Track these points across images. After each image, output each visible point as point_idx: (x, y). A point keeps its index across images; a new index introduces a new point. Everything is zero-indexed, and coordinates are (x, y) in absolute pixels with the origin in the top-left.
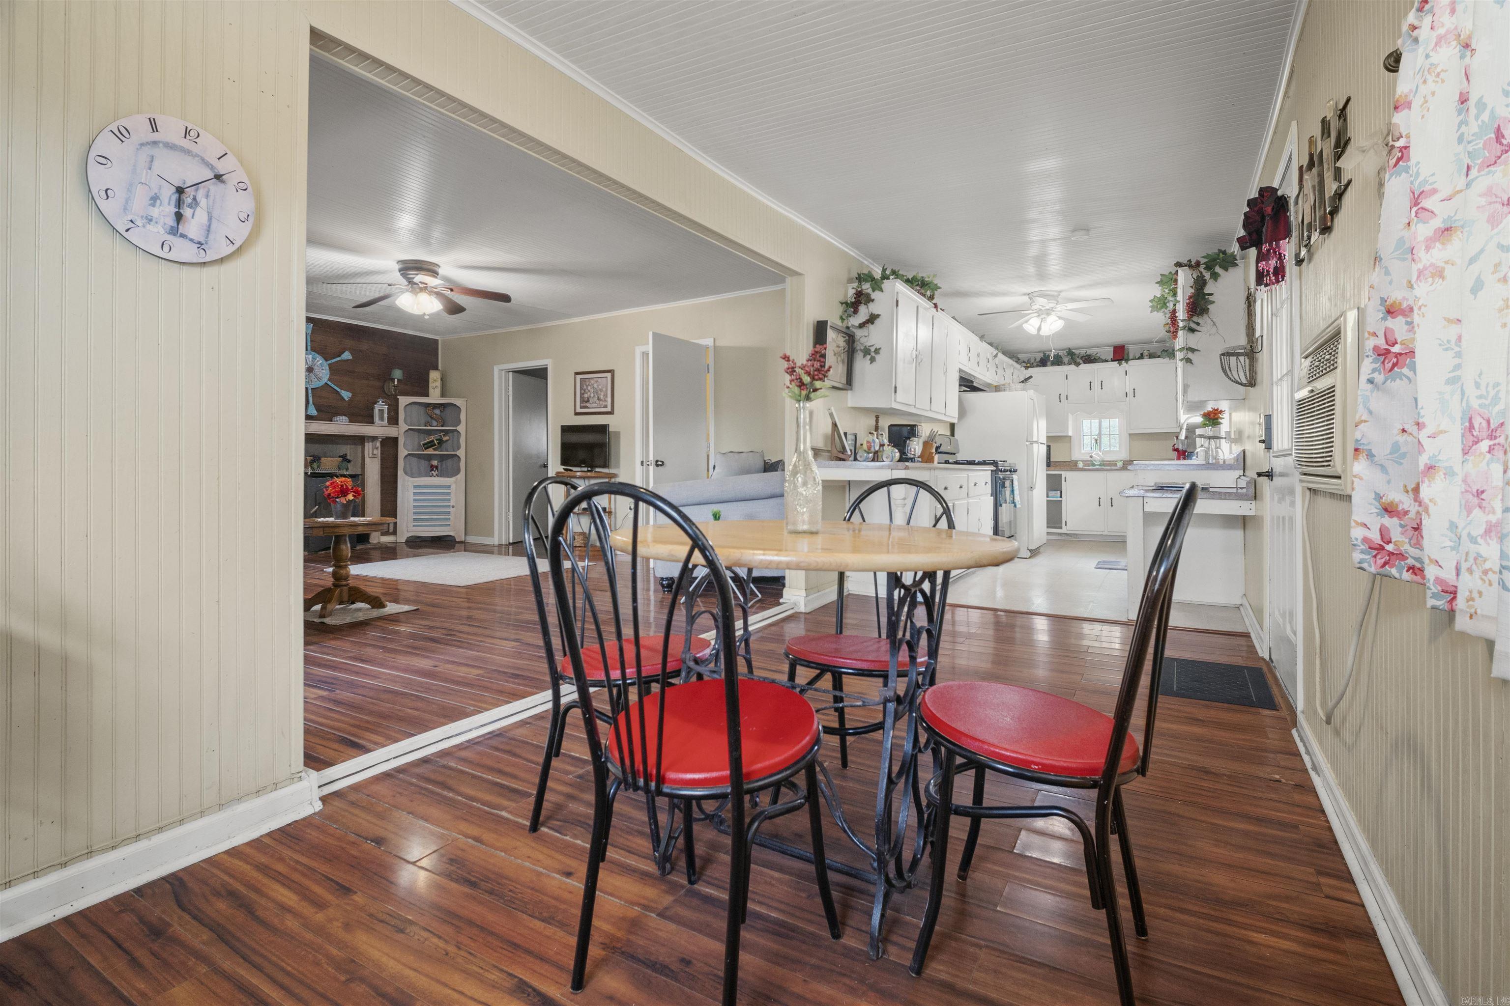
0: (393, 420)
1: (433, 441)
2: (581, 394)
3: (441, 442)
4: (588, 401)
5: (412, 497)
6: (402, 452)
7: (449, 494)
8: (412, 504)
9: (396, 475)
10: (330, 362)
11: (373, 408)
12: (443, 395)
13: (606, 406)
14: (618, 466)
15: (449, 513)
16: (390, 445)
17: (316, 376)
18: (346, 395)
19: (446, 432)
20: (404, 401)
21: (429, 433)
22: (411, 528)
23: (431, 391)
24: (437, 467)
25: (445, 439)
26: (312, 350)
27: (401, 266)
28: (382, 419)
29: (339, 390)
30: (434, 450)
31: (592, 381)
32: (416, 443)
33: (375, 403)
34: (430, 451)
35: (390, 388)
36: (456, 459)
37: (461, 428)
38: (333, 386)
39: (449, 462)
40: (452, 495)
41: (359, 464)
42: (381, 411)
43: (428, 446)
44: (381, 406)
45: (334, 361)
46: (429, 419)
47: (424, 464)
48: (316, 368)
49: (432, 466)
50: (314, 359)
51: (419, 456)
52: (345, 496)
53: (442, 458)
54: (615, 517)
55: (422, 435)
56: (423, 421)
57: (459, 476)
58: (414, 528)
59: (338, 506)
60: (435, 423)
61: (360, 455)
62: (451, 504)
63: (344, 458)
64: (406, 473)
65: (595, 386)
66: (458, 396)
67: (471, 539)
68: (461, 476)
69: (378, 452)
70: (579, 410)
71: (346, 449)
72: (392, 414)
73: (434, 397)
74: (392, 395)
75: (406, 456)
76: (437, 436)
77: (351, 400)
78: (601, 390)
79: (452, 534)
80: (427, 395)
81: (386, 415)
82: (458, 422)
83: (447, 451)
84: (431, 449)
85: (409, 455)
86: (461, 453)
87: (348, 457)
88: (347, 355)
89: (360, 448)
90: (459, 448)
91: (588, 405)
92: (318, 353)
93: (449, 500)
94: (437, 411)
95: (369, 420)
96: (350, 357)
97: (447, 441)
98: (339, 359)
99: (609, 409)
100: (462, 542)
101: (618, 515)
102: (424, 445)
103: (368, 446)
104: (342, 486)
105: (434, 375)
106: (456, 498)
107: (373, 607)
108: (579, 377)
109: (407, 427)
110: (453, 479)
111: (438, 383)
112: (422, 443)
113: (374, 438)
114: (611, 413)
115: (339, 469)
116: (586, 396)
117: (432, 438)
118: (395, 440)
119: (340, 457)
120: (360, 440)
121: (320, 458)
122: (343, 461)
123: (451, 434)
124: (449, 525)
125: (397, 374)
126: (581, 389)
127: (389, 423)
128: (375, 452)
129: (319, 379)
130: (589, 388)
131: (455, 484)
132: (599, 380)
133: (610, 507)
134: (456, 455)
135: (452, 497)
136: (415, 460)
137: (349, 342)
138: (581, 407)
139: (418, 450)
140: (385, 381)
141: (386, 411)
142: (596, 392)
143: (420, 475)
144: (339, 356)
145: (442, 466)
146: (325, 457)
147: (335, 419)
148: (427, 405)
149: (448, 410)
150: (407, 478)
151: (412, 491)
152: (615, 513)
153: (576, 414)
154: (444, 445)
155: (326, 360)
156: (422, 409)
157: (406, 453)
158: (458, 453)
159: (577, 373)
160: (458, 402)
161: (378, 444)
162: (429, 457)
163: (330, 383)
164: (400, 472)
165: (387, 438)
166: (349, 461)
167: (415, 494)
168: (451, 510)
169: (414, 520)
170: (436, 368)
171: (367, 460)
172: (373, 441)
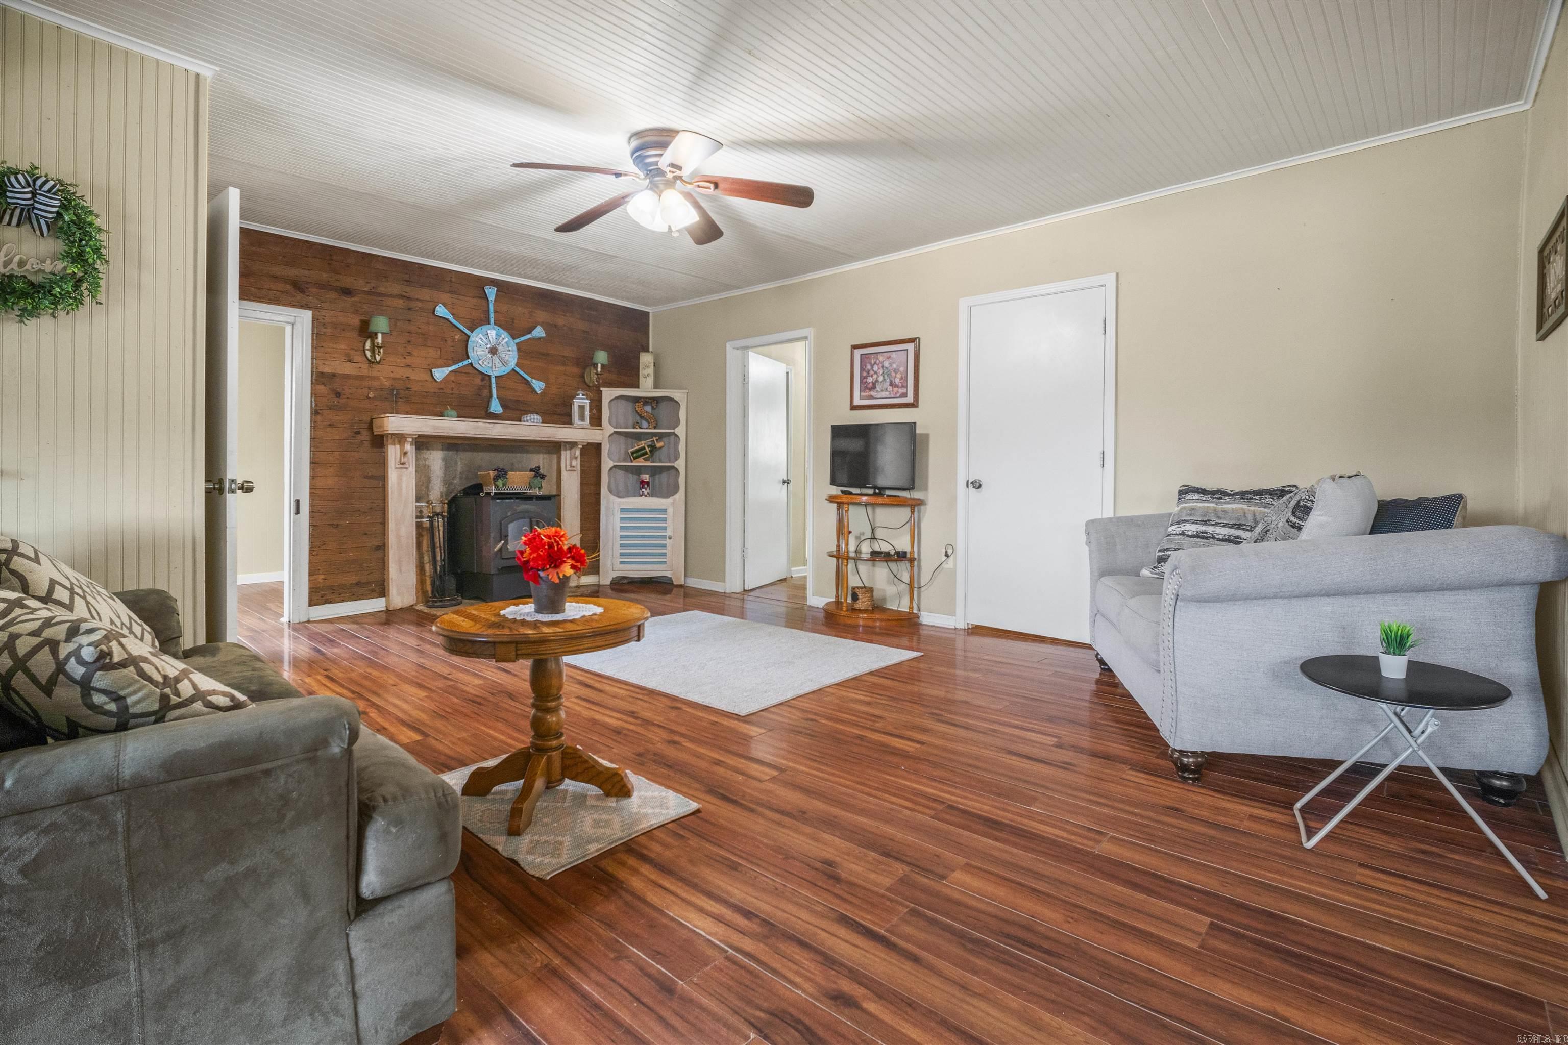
0: (596, 421)
1: (644, 448)
2: (863, 379)
3: (653, 448)
4: (874, 387)
5: (618, 524)
6: (607, 463)
7: (665, 520)
8: (619, 533)
9: (599, 494)
10: (517, 340)
11: (570, 405)
12: (656, 386)
13: (904, 395)
14: (925, 488)
15: (665, 546)
16: (592, 452)
17: (501, 360)
18: (538, 386)
19: (661, 436)
20: (608, 394)
21: (638, 437)
22: (618, 566)
23: (642, 379)
24: (648, 483)
25: (658, 445)
26: (495, 324)
27: (635, 143)
28: (582, 418)
29: (529, 379)
30: (646, 460)
31: (881, 358)
32: (622, 451)
33: (574, 397)
34: (640, 462)
35: (592, 377)
36: (673, 472)
37: (680, 431)
38: (521, 373)
39: (664, 477)
40: (669, 521)
41: (554, 480)
42: (582, 408)
43: (638, 454)
44: (581, 401)
45: (523, 339)
46: (638, 418)
47: (632, 479)
48: (500, 348)
49: (642, 482)
50: (498, 335)
51: (626, 469)
52: (557, 567)
53: (654, 471)
54: (919, 567)
55: (630, 440)
56: (631, 422)
57: (677, 496)
58: (622, 566)
59: (543, 586)
60: (645, 424)
61: (555, 467)
62: (669, 533)
63: (537, 473)
64: (611, 492)
65: (886, 364)
66: (679, 387)
67: (694, 583)
68: (680, 496)
69: (577, 463)
70: (857, 401)
71: (539, 460)
72: (594, 411)
73: (646, 388)
74: (595, 386)
75: (611, 469)
76: (648, 442)
77: (544, 393)
78: (896, 371)
79: (668, 574)
80: (637, 386)
81: (587, 413)
82: (677, 423)
83: (660, 461)
84: (641, 459)
85: (615, 467)
86: (680, 464)
87: (541, 471)
88: (539, 332)
89: (555, 457)
90: (677, 458)
91: (873, 393)
92: (504, 329)
93: (665, 528)
94: (648, 408)
95: (565, 418)
96: (543, 334)
97: (661, 448)
98: (529, 336)
99: (910, 399)
100: (681, 586)
101: (923, 564)
102: (633, 453)
103: (565, 455)
104: (551, 546)
105: (646, 359)
106: (674, 526)
107: (608, 794)
108: (858, 353)
109: (612, 430)
110: (670, 500)
111: (651, 370)
112: (630, 451)
113: (572, 445)
114: (914, 405)
115: (531, 487)
116: (870, 380)
117: (643, 444)
118: (597, 447)
119: (531, 470)
120: (555, 447)
121: (506, 473)
122: (536, 476)
123: (665, 439)
124: (665, 563)
125: (601, 357)
126: (862, 370)
127: (591, 424)
128: (574, 463)
129: (505, 363)
130: (876, 368)
131: (673, 506)
132: (894, 355)
133: (912, 552)
134: (673, 467)
135: (669, 524)
136: (621, 473)
137: (541, 315)
138: (861, 399)
139: (624, 461)
140: (585, 368)
141: (587, 408)
142: (887, 373)
143: (627, 495)
144: (530, 332)
145: (654, 481)
146: (512, 471)
147: (525, 418)
148: (636, 400)
149: (663, 405)
150: (612, 498)
151: (618, 515)
152: (919, 561)
153: (854, 408)
154: (657, 453)
155: (514, 338)
156: (630, 405)
157: (611, 464)
158: (676, 465)
159: (855, 347)
160: (677, 395)
161: (578, 453)
162: (638, 470)
163: (518, 370)
164: (604, 490)
165: (589, 444)
166: (543, 477)
167: (622, 519)
168: (668, 542)
169: (622, 554)
170: (646, 350)
171: (564, 474)
172: (571, 449)
